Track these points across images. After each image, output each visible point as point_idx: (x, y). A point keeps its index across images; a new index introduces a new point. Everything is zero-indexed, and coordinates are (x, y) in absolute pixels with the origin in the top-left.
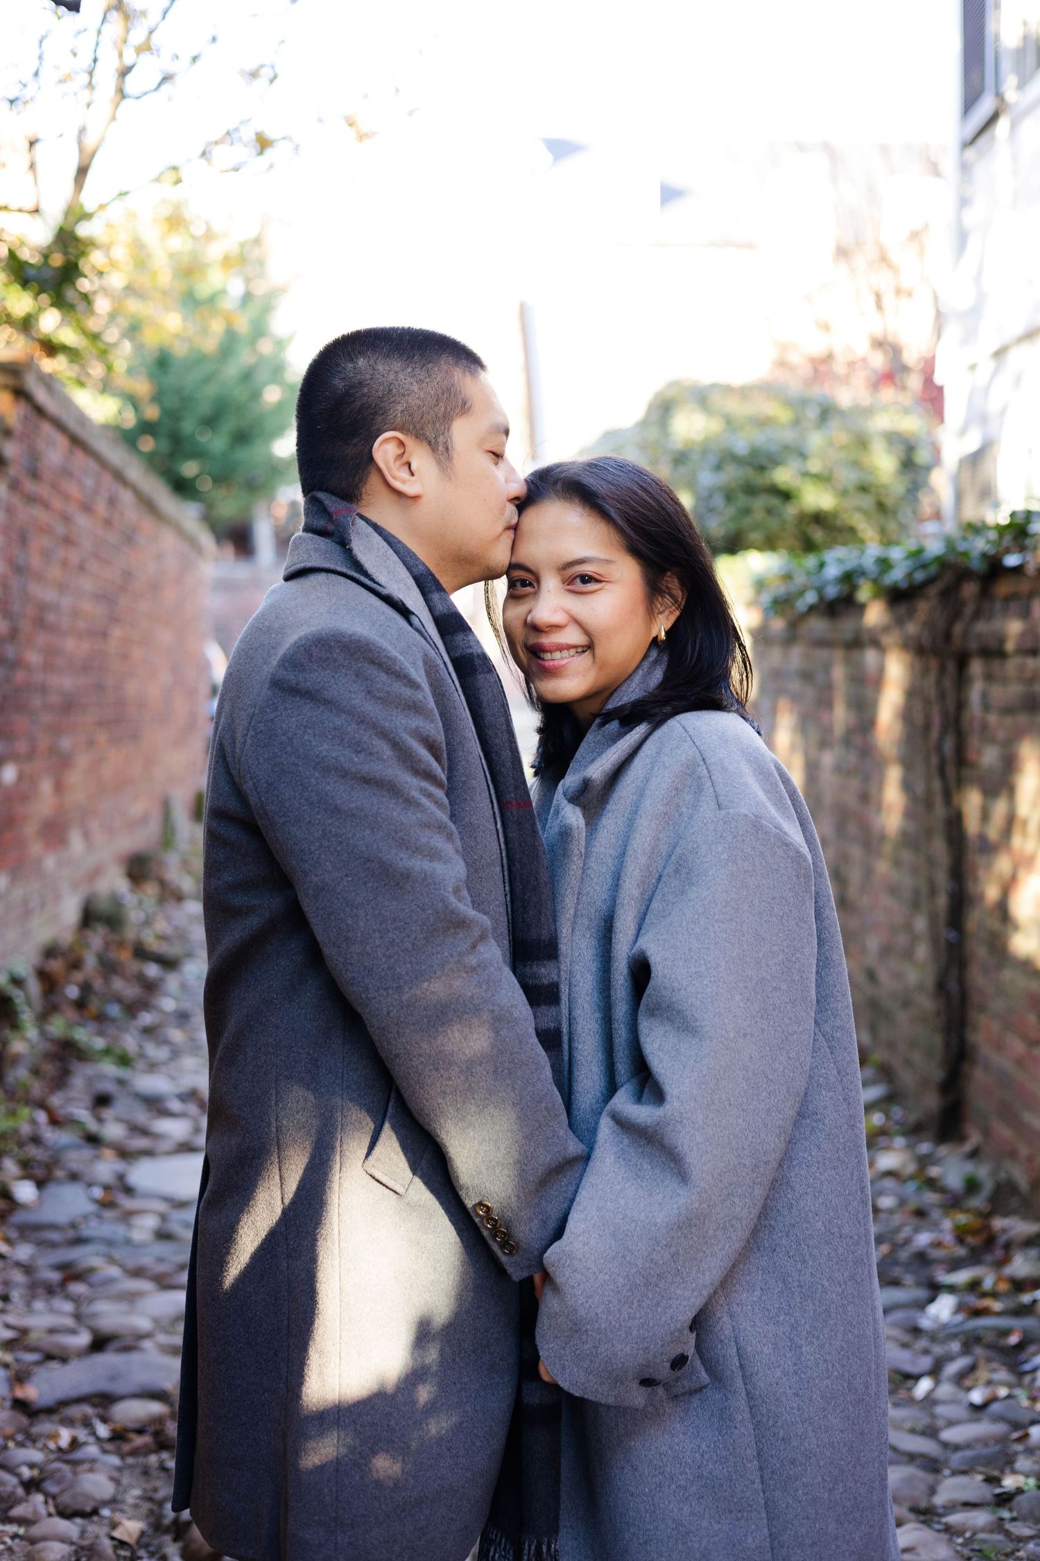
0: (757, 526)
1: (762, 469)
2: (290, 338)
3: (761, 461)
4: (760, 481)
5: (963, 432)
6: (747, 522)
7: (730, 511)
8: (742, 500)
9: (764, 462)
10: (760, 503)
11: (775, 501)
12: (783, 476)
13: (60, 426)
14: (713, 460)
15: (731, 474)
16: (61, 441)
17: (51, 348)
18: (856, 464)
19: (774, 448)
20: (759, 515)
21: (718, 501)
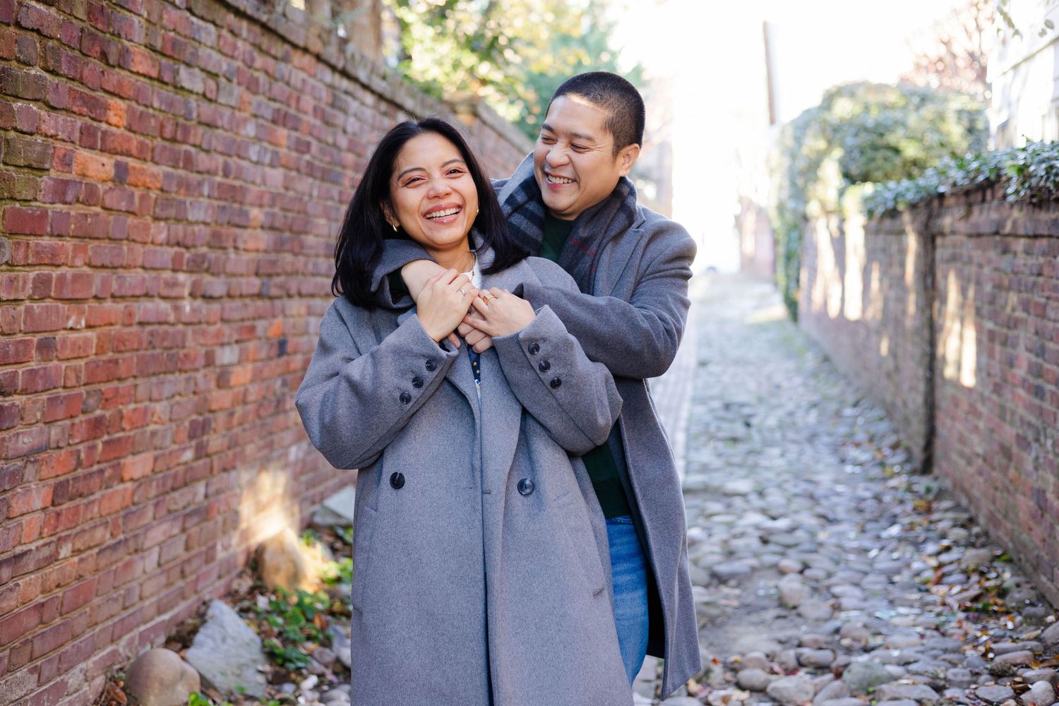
0: (878, 169)
1: (882, 135)
2: (620, 52)
3: (880, 130)
4: (880, 142)
5: (1000, 110)
6: (873, 165)
7: (864, 159)
8: (870, 153)
9: (882, 131)
10: (880, 155)
11: (889, 154)
12: (892, 139)
13: (493, 128)
14: (853, 130)
15: (864, 139)
16: (493, 135)
17: (484, 82)
18: (938, 131)
19: (889, 122)
20: (880, 162)
21: (856, 154)
